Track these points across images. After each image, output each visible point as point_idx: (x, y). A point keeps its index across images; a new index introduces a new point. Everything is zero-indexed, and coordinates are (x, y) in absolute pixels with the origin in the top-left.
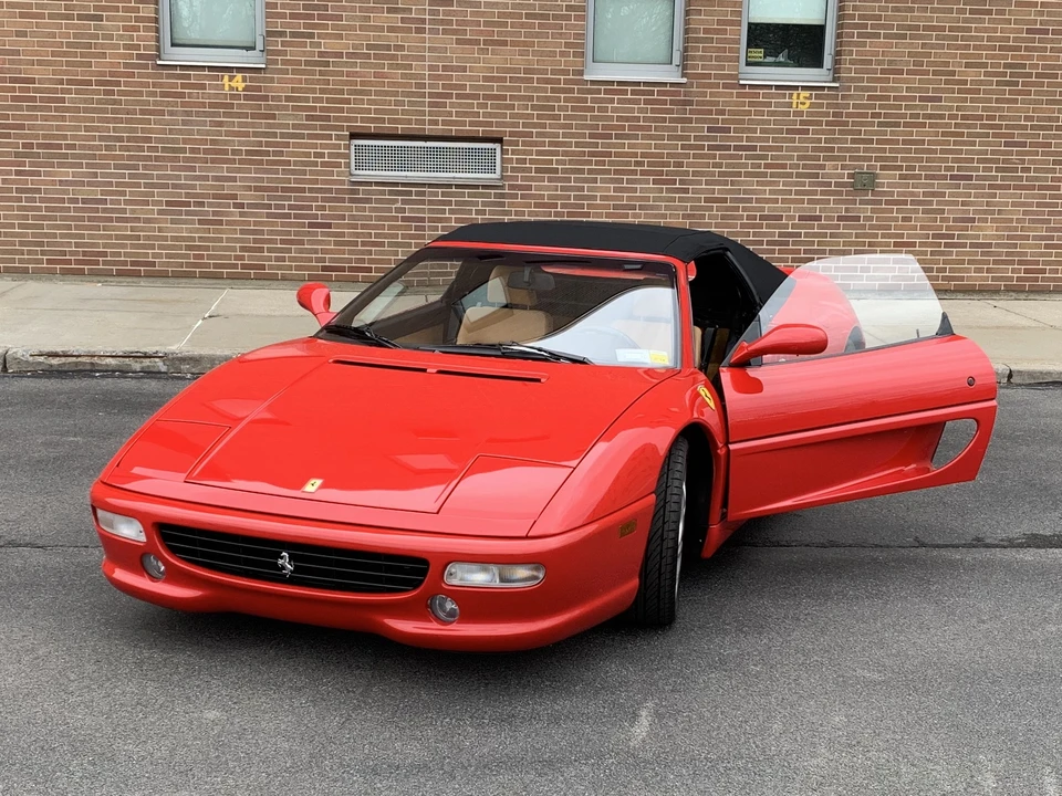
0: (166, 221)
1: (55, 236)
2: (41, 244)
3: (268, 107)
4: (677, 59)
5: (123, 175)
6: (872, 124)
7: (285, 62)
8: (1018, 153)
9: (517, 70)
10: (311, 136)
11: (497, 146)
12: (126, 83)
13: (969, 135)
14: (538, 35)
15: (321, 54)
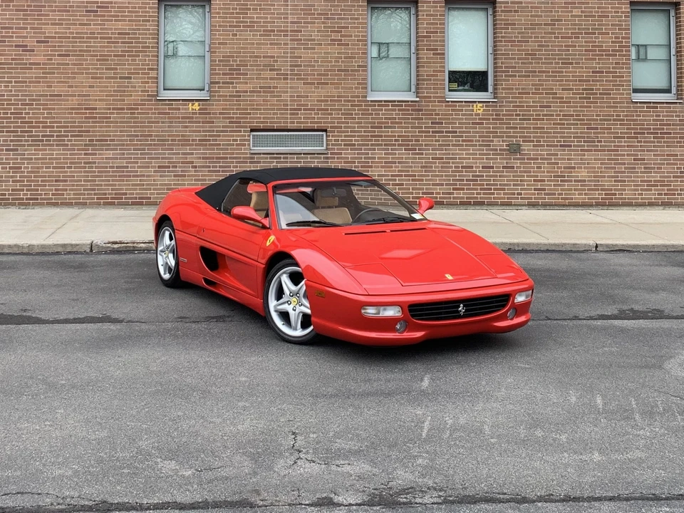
0: (157, 176)
1: (101, 185)
2: (94, 190)
3: (210, 118)
4: (413, 89)
5: (137, 154)
6: (516, 119)
7: (219, 96)
8: (594, 133)
9: (334, 96)
10: (231, 131)
11: (324, 133)
12: (141, 109)
13: (567, 124)
14: (344, 79)
15: (236, 92)
